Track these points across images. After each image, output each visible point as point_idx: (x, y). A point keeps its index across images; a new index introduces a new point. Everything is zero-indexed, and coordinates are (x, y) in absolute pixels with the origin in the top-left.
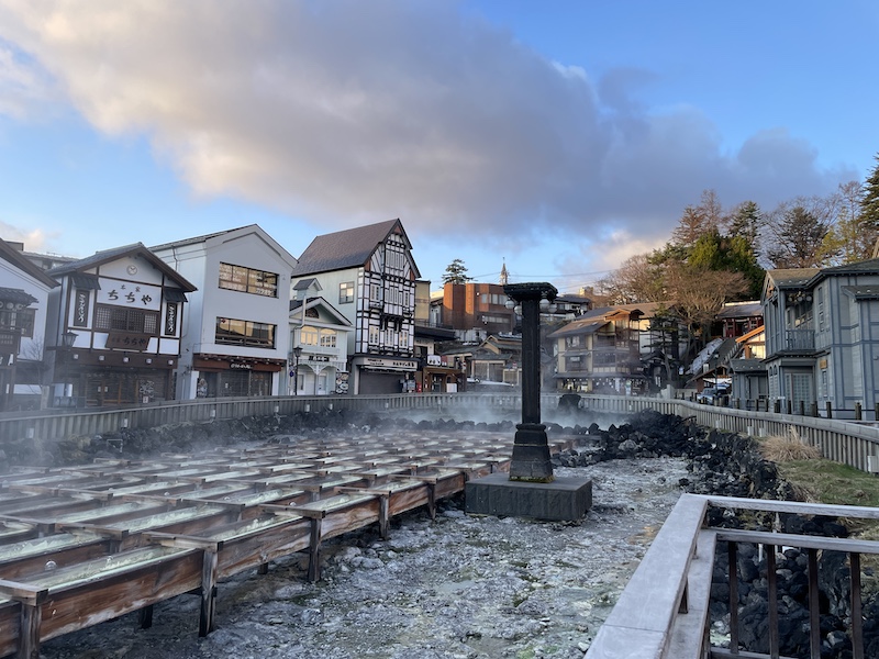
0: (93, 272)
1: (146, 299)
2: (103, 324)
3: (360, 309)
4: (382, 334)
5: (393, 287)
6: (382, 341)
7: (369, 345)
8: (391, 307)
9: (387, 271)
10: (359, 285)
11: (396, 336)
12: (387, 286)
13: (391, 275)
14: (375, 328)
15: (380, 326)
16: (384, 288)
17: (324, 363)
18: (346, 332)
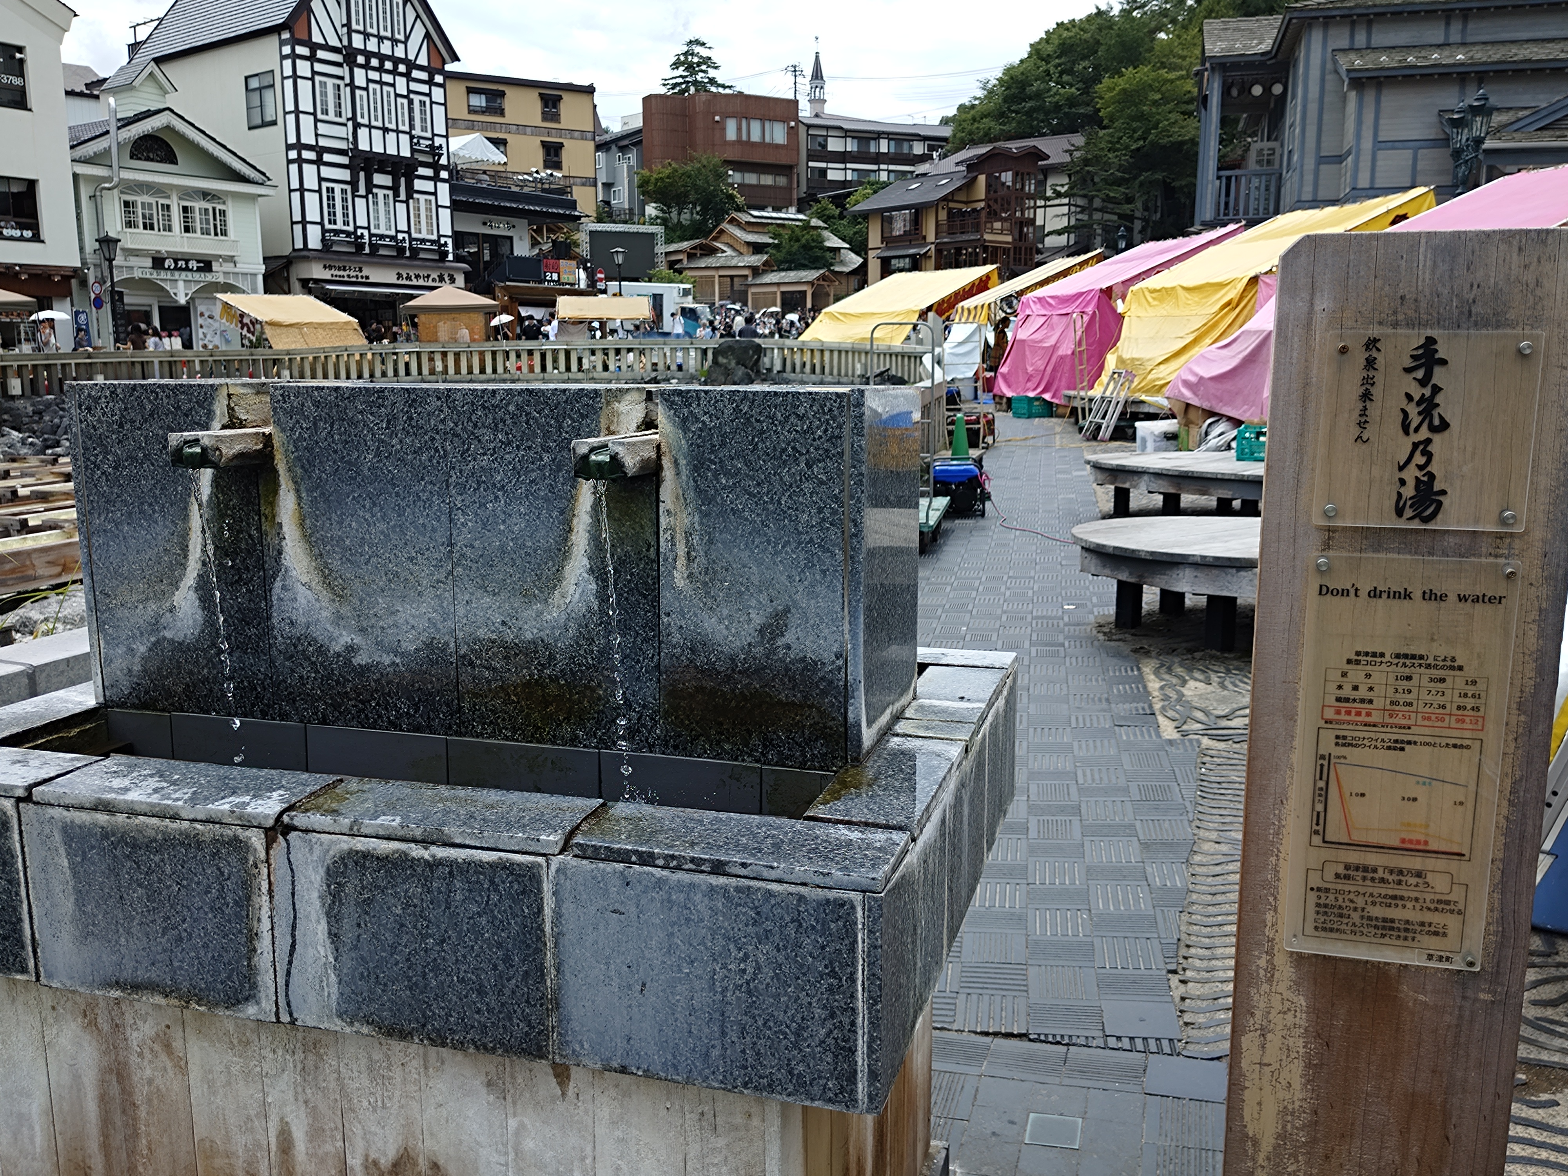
3: (292, 140)
4: (360, 203)
5: (381, 83)
6: (362, 221)
7: (324, 231)
8: (377, 134)
9: (358, 42)
10: (284, 78)
11: (401, 208)
12: (360, 80)
13: (368, 55)
14: (338, 188)
15: (353, 183)
16: (352, 85)
17: (197, 276)
18: (254, 197)
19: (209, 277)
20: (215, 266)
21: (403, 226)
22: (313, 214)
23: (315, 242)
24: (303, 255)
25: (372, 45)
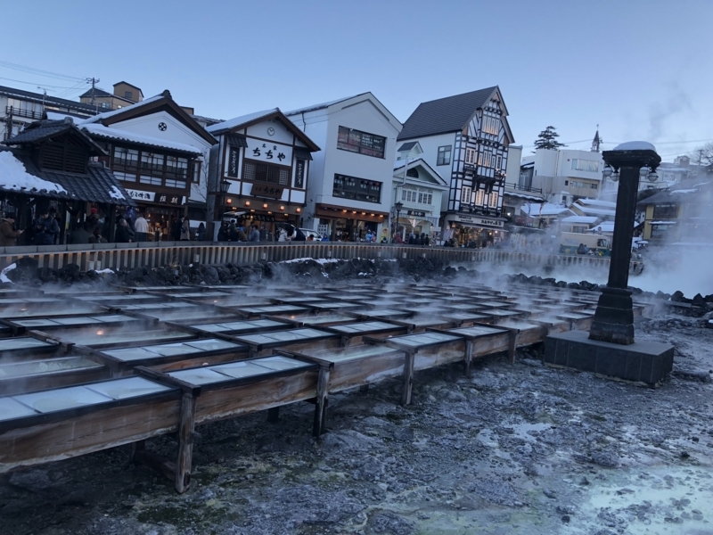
0: (242, 132)
1: (281, 156)
2: (250, 175)
3: (455, 170)
4: (474, 194)
5: (488, 150)
6: (473, 201)
7: (460, 204)
8: (484, 169)
9: (483, 136)
10: (455, 148)
11: (486, 196)
12: (481, 150)
13: (486, 140)
14: (467, 188)
15: (473, 187)
16: (478, 151)
17: (420, 218)
18: (441, 190)
19: (423, 218)
20: (427, 215)
21: (486, 203)
22: (458, 198)
23: (457, 208)
24: (453, 212)
25: (487, 138)
